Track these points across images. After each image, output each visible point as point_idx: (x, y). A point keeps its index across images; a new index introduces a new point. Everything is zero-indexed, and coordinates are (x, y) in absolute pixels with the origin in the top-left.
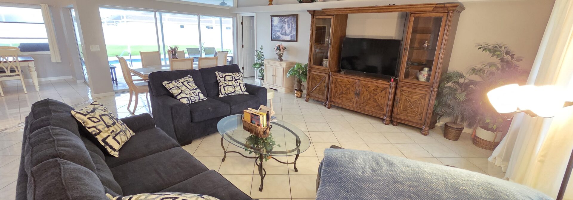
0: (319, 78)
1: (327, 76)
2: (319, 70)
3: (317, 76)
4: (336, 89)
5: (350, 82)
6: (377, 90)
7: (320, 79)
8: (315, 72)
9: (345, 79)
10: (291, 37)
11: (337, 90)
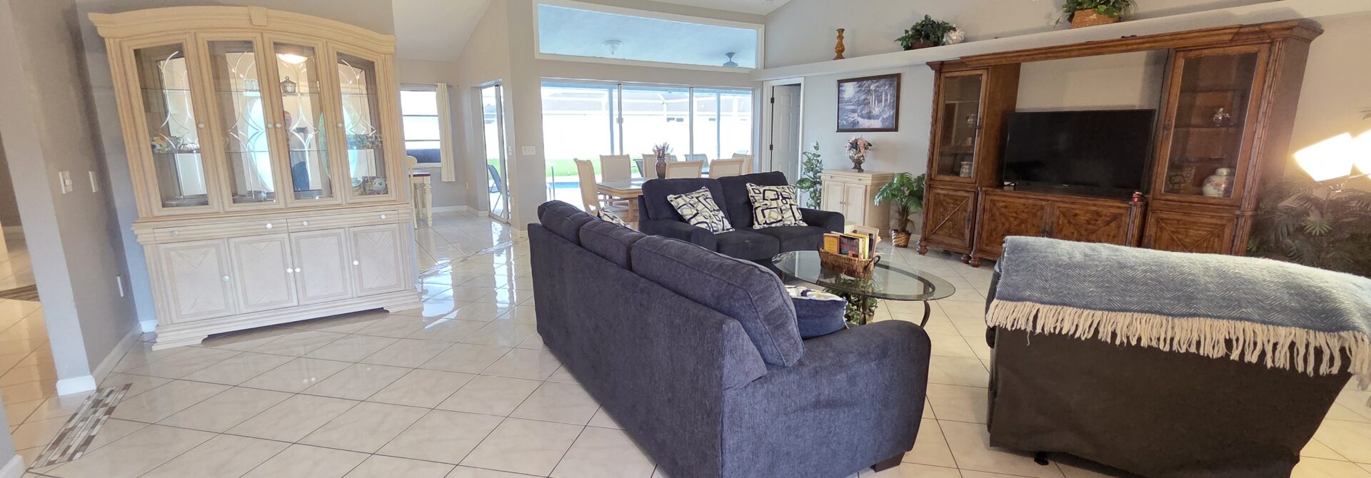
0: (952, 201)
1: (972, 196)
2: (951, 185)
3: (946, 198)
4: (993, 225)
5: (1027, 208)
6: (1096, 220)
7: (954, 204)
8: (942, 189)
9: (1017, 200)
10: (884, 120)
11: (997, 226)
